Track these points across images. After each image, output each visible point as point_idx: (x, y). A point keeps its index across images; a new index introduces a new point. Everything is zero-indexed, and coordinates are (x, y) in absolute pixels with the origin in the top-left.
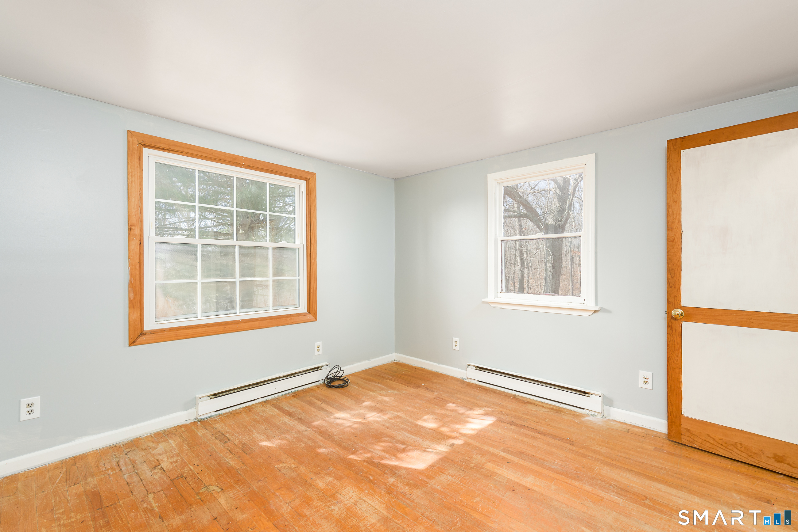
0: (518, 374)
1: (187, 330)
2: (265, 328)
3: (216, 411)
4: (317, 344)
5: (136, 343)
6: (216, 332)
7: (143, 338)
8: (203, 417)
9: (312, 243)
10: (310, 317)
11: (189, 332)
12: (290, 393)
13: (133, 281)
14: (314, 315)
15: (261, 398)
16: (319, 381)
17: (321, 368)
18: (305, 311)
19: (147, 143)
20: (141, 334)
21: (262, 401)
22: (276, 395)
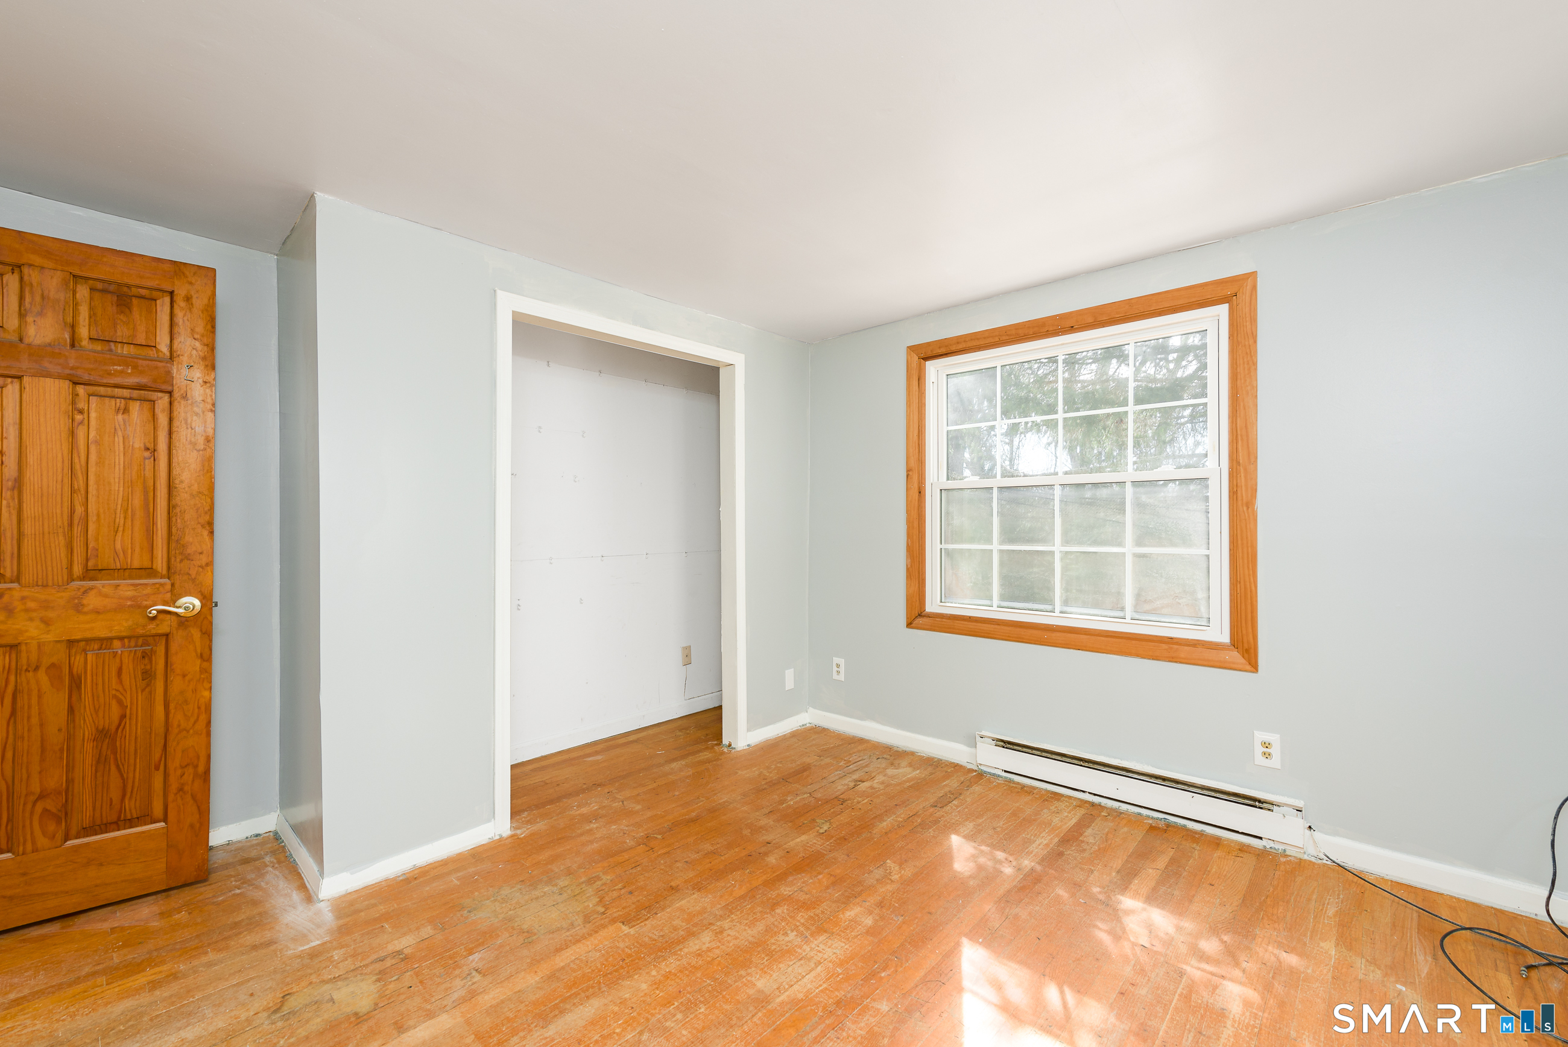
1: (969, 623)
2: (1105, 654)
3: (1005, 771)
4: (1260, 736)
5: (913, 625)
6: (1009, 636)
7: (920, 621)
8: (986, 770)
9: (1241, 462)
10: (1235, 656)
11: (972, 625)
12: (1157, 819)
13: (910, 543)
14: (1246, 655)
15: (1090, 793)
16: (1261, 838)
17: (1270, 807)
18: (1225, 638)
19: (929, 354)
20: (920, 615)
21: (1091, 800)
22: (1124, 807)
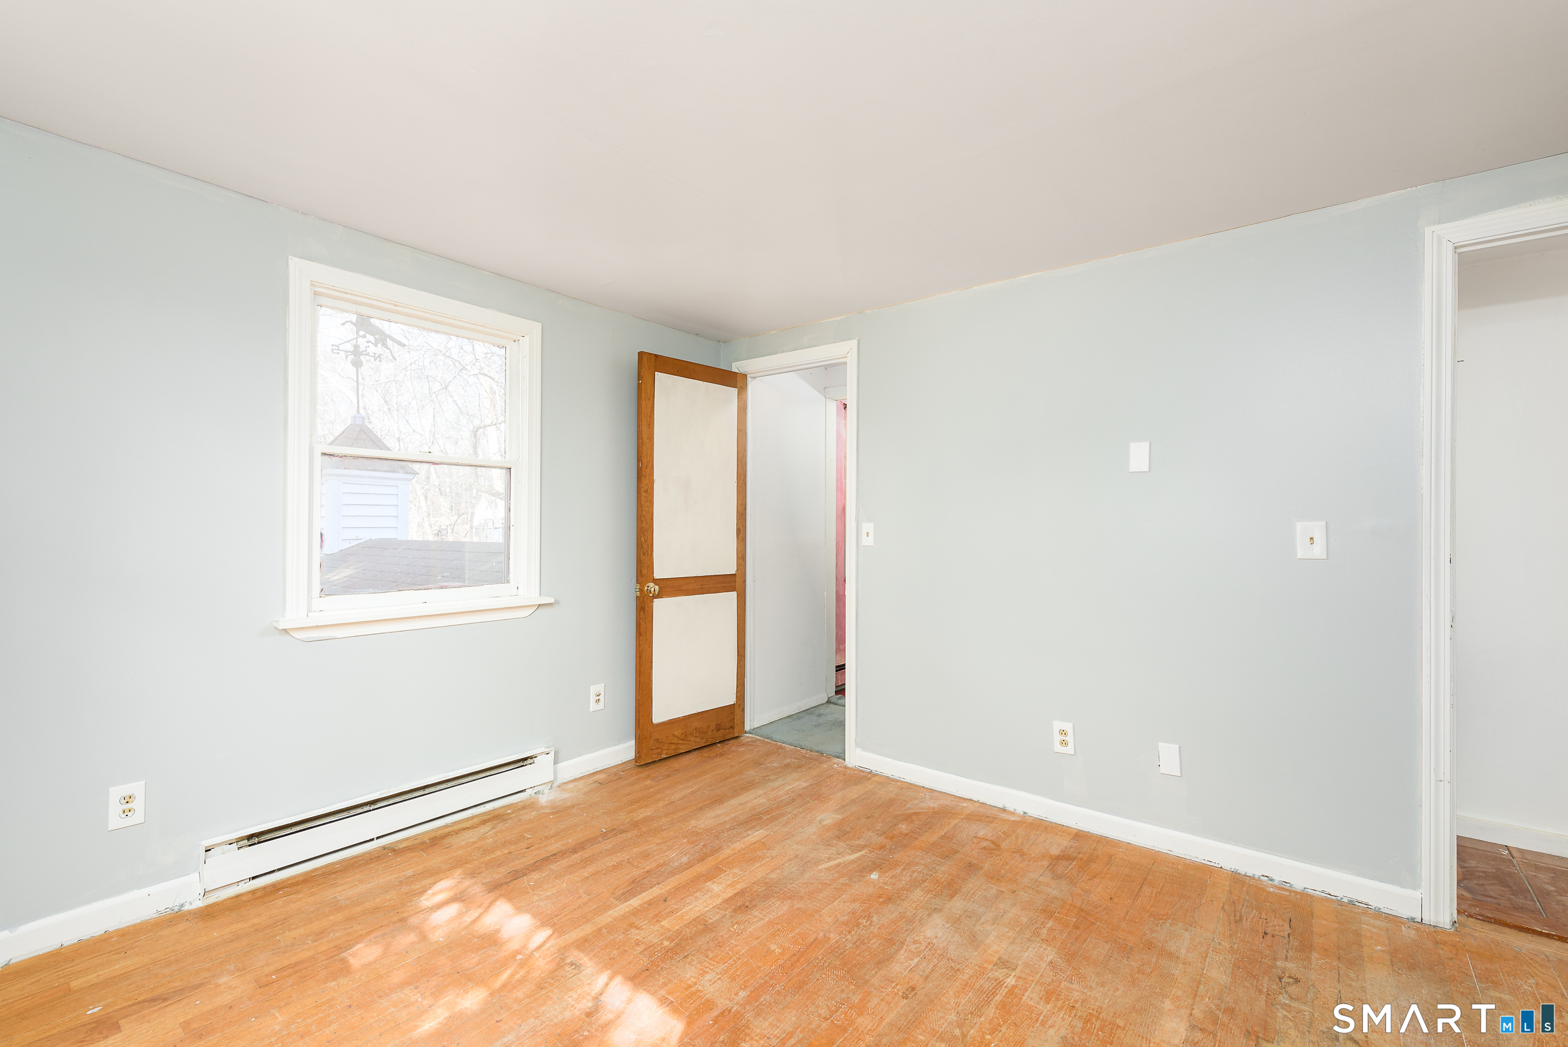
0: (381, 792)
